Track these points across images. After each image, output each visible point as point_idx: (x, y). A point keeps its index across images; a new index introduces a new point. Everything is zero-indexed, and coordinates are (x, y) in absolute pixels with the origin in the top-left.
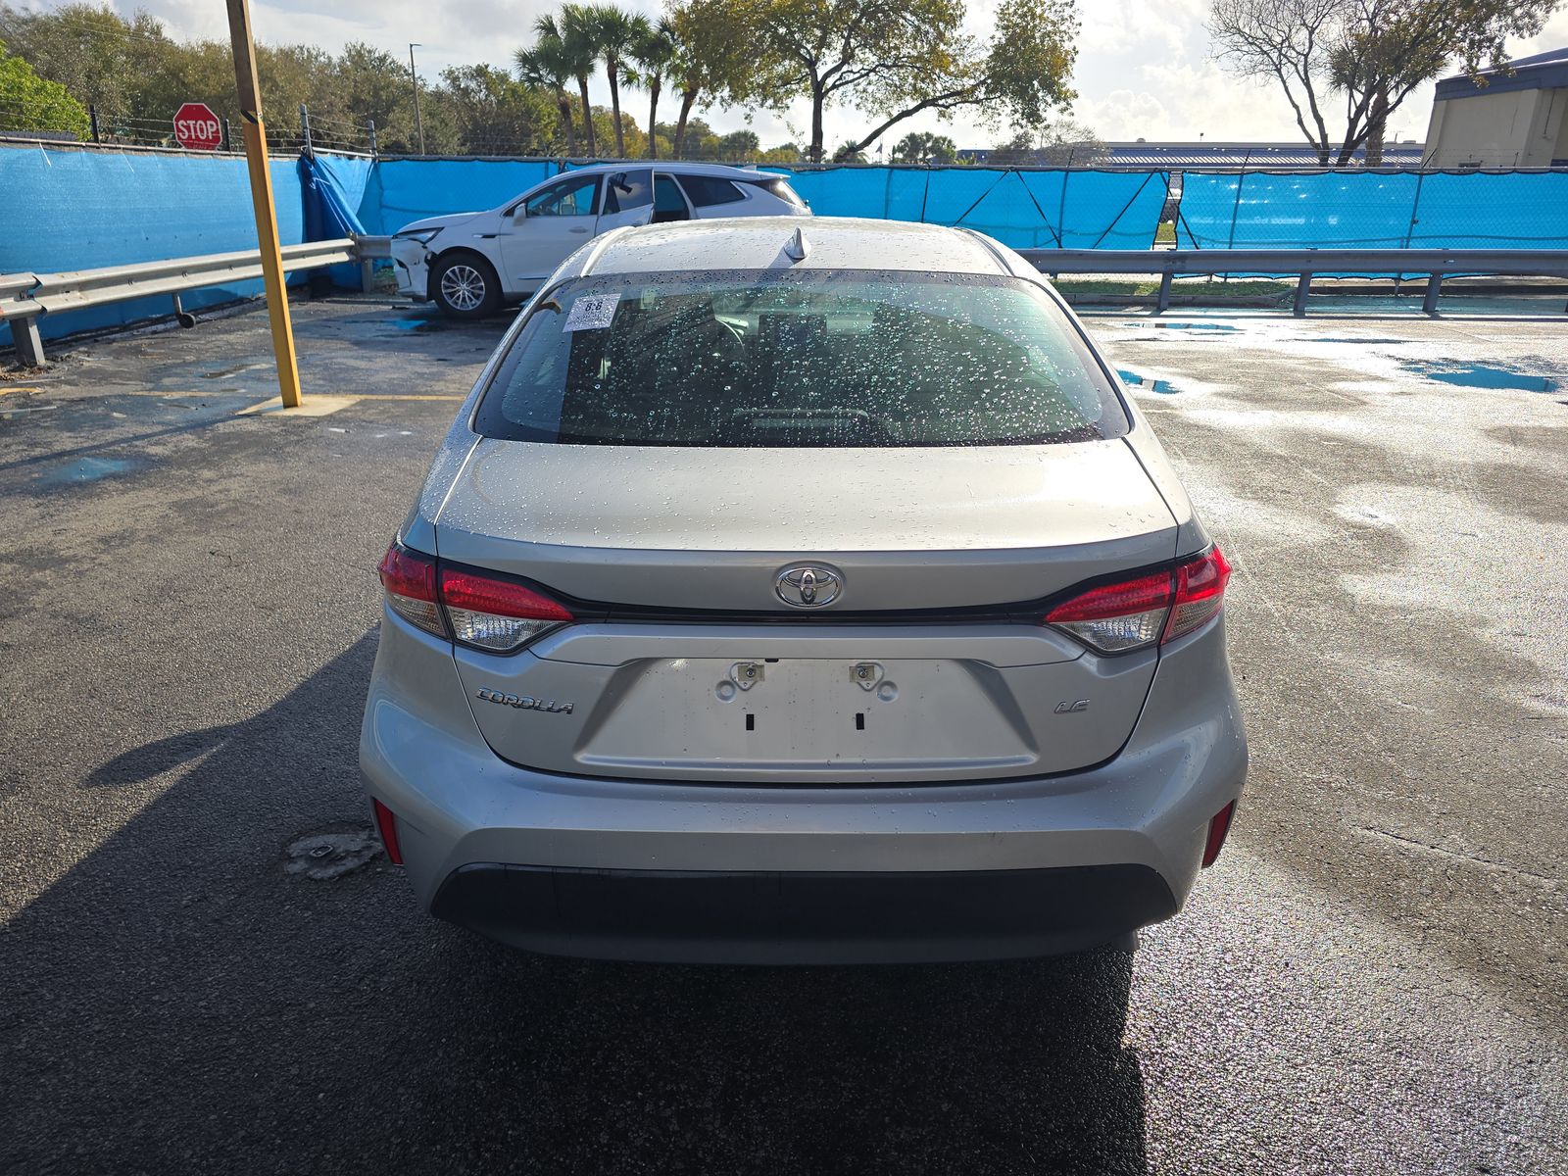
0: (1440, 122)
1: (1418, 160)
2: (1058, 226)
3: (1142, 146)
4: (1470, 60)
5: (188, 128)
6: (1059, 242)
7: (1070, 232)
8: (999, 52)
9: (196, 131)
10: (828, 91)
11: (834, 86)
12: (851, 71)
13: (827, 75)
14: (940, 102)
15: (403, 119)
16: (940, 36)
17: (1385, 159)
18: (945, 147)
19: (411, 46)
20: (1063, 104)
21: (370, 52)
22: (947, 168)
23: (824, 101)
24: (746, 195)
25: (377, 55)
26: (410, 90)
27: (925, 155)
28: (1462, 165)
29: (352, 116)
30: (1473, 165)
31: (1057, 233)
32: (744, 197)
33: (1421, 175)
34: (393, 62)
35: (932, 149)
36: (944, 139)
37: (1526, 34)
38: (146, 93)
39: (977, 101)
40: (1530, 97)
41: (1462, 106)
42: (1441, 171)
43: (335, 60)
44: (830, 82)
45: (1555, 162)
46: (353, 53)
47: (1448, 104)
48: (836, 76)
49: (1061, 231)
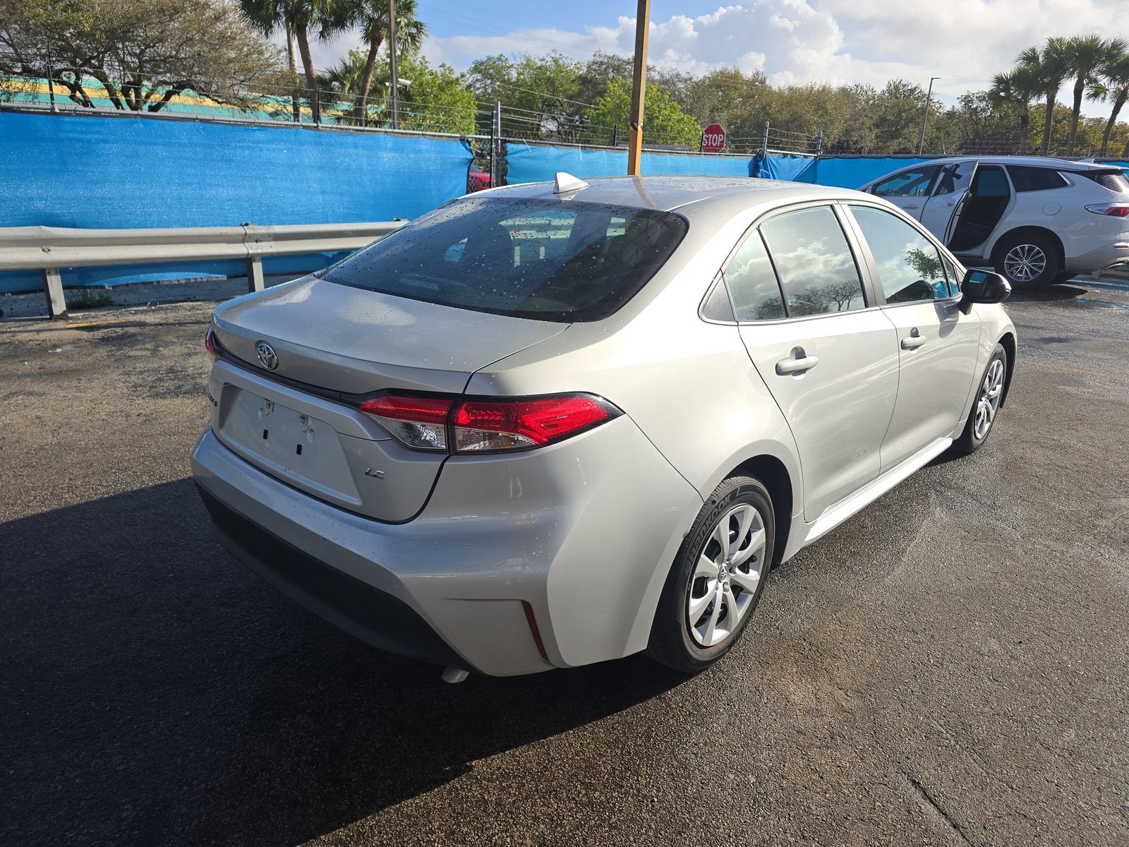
5: (708, 139)
9: (711, 141)
15: (914, 132)
19: (932, 79)
21: (904, 86)
24: (1068, 183)
25: (910, 88)
26: (926, 112)
29: (876, 131)
32: (1065, 184)
34: (921, 92)
38: (744, 121)
43: (878, 92)
46: (892, 87)
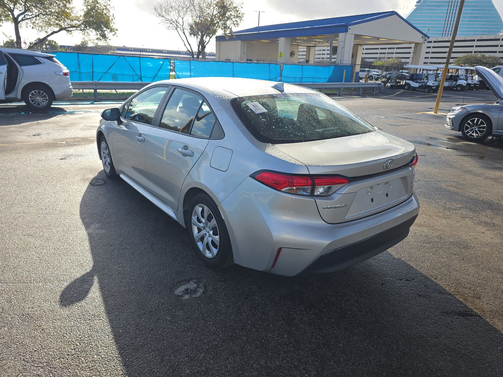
0: (218, 47)
1: (214, 57)
2: (140, 75)
3: (124, 48)
4: (224, 31)
6: (141, 80)
7: (144, 77)
8: (87, 14)
10: (20, 22)
11: (22, 20)
12: (28, 15)
13: (19, 16)
14: (68, 29)
16: (65, 6)
17: (207, 57)
18: (53, 44)
20: (113, 33)
22: (99, 54)
23: (19, 25)
24: (42, 62)
27: (46, 46)
28: (226, 60)
30: (229, 60)
31: (140, 77)
33: (233, 63)
35: (48, 44)
36: (53, 41)
37: (236, 26)
39: (81, 30)
40: (239, 42)
41: (223, 43)
42: (220, 61)
44: (20, 19)
45: (247, 60)
47: (219, 43)
48: (23, 16)
49: (141, 76)
